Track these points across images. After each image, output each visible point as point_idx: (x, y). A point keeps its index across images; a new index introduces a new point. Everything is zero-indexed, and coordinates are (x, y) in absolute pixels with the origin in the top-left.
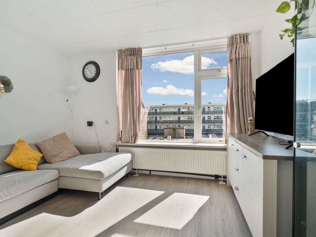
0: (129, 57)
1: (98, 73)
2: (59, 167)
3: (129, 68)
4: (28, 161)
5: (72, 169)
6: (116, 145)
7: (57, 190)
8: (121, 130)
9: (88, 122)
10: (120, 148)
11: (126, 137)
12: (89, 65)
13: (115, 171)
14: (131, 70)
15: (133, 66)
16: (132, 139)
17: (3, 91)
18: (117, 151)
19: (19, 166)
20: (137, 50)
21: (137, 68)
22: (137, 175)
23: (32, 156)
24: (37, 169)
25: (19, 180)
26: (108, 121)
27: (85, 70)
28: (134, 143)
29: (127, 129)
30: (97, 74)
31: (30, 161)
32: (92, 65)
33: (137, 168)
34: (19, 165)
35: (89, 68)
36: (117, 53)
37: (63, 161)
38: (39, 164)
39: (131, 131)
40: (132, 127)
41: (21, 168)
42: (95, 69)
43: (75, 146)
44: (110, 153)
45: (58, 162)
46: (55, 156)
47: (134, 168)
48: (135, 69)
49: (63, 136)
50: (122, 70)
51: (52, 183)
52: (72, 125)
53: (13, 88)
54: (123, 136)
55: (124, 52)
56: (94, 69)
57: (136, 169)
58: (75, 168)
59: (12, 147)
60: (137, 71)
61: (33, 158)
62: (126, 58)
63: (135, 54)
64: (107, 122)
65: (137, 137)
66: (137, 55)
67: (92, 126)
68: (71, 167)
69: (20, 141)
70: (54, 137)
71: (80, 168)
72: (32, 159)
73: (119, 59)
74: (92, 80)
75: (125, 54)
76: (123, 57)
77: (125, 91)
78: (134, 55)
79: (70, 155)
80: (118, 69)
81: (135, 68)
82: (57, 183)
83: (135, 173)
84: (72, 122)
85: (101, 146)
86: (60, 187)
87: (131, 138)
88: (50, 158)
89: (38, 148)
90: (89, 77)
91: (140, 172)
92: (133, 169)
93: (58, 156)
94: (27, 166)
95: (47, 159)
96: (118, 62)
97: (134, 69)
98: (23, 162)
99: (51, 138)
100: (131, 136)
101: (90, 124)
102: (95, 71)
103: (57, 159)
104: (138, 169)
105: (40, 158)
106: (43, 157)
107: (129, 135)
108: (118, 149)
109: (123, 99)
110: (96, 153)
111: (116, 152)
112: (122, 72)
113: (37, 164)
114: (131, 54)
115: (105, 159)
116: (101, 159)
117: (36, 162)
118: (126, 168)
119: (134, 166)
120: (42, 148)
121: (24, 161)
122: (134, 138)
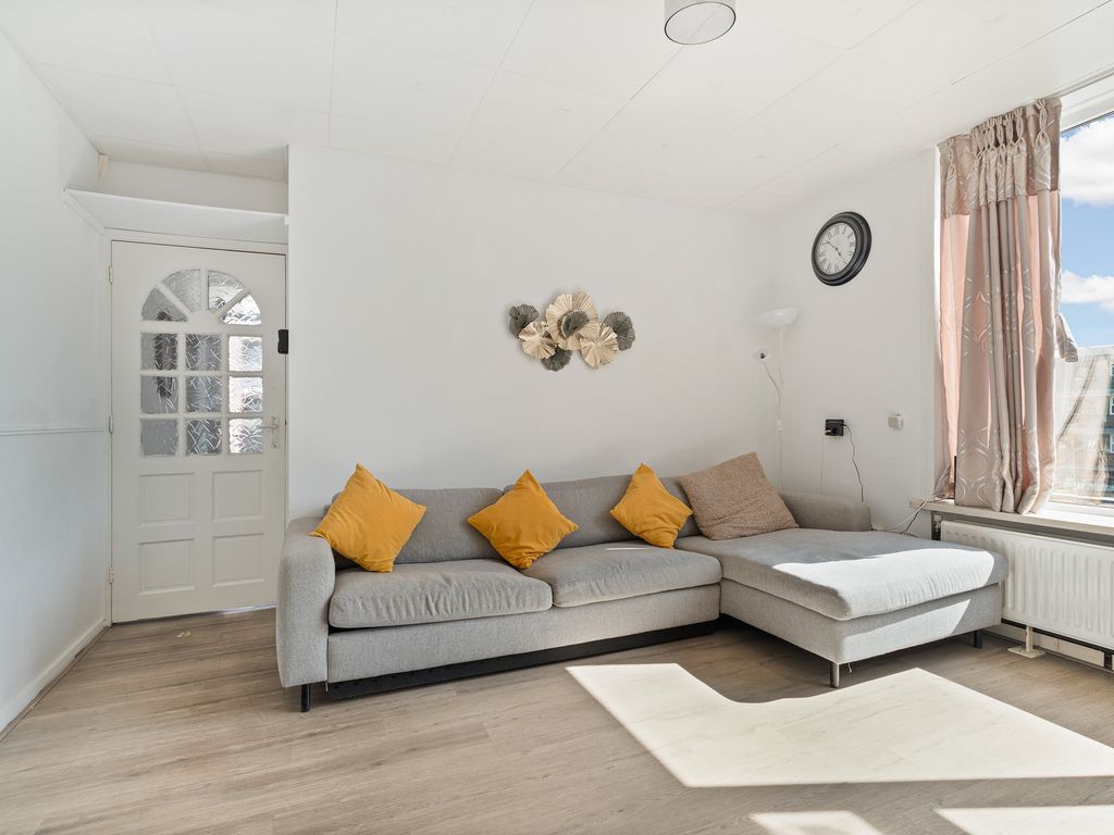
0: (992, 155)
1: (865, 250)
2: (725, 552)
3: (992, 198)
4: (655, 522)
5: (755, 564)
6: (934, 513)
7: (717, 616)
8: (954, 453)
9: (827, 421)
10: (946, 525)
11: (977, 484)
12: (832, 230)
13: (898, 604)
14: (1003, 206)
15: (1009, 187)
16: (1003, 492)
17: (616, 348)
18: (936, 535)
19: (636, 530)
20: (1030, 112)
21: (1031, 189)
22: (1029, 653)
23: (665, 510)
24: (675, 547)
25: (628, 564)
26: (899, 418)
27: (821, 249)
28: (1016, 510)
29: (983, 449)
30: (860, 255)
31: (660, 523)
32: (842, 227)
33: (1031, 622)
34: (638, 529)
35: (832, 241)
36: (938, 155)
37: (741, 537)
38: (681, 536)
39: (997, 461)
40: (1006, 446)
41: (641, 536)
42: (853, 239)
43: (783, 498)
44: (906, 537)
45: (727, 538)
46: (720, 519)
47: (1011, 617)
48: (1022, 199)
49: (748, 465)
50: (962, 216)
51: (702, 591)
52: (780, 431)
53: (634, 338)
54: (962, 479)
55: (970, 141)
56: (849, 237)
57: (1024, 627)
58: (764, 563)
59: (627, 482)
60: (1033, 200)
61: (667, 514)
62: (977, 163)
63: (1020, 132)
64: (894, 423)
65: (1030, 488)
66: (1032, 135)
67: (842, 435)
68: (754, 558)
69: (643, 469)
70: (724, 464)
71: (777, 567)
72: (665, 517)
73: (945, 177)
74: (843, 277)
75: (975, 148)
76: (966, 161)
77: (974, 295)
78: (1015, 138)
79: (763, 524)
80: (944, 215)
81: (1021, 191)
82: (717, 596)
83: (1022, 644)
84: (779, 423)
85: (869, 509)
86: (727, 610)
87: (998, 490)
88: (709, 523)
89: (682, 491)
90: (833, 271)
91: (1050, 644)
92: (1004, 621)
93: (728, 521)
94: (652, 534)
95: (703, 524)
96: (944, 187)
97: (1015, 196)
98: (646, 523)
99: (714, 468)
100: (998, 484)
101: (835, 428)
102: (851, 245)
103: (726, 528)
104: (1035, 630)
105: (684, 520)
106: (692, 518)
107: (990, 476)
108: (939, 529)
109: (963, 330)
110: (849, 529)
111: (933, 539)
112: (959, 224)
113: (677, 532)
114: (1001, 140)
115: (868, 554)
116: (854, 553)
117: (673, 527)
118: (963, 605)
119: (1013, 608)
120: (691, 491)
121: (647, 520)
122: (1019, 490)
